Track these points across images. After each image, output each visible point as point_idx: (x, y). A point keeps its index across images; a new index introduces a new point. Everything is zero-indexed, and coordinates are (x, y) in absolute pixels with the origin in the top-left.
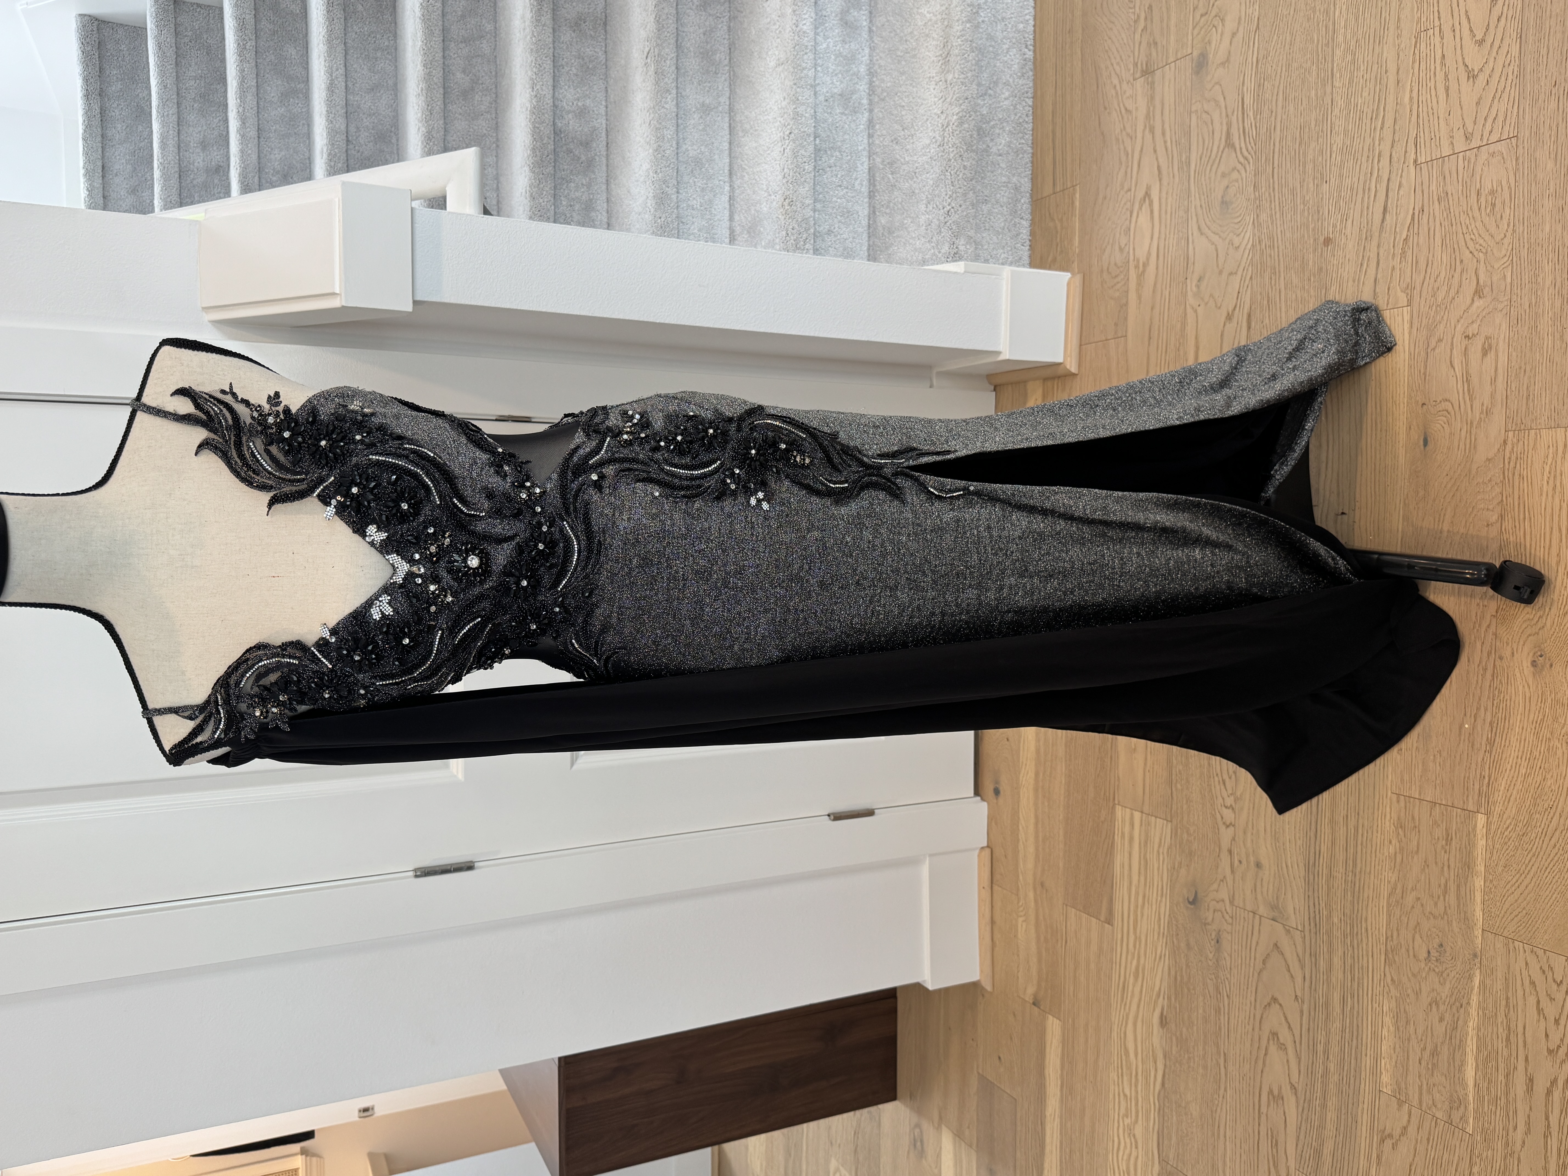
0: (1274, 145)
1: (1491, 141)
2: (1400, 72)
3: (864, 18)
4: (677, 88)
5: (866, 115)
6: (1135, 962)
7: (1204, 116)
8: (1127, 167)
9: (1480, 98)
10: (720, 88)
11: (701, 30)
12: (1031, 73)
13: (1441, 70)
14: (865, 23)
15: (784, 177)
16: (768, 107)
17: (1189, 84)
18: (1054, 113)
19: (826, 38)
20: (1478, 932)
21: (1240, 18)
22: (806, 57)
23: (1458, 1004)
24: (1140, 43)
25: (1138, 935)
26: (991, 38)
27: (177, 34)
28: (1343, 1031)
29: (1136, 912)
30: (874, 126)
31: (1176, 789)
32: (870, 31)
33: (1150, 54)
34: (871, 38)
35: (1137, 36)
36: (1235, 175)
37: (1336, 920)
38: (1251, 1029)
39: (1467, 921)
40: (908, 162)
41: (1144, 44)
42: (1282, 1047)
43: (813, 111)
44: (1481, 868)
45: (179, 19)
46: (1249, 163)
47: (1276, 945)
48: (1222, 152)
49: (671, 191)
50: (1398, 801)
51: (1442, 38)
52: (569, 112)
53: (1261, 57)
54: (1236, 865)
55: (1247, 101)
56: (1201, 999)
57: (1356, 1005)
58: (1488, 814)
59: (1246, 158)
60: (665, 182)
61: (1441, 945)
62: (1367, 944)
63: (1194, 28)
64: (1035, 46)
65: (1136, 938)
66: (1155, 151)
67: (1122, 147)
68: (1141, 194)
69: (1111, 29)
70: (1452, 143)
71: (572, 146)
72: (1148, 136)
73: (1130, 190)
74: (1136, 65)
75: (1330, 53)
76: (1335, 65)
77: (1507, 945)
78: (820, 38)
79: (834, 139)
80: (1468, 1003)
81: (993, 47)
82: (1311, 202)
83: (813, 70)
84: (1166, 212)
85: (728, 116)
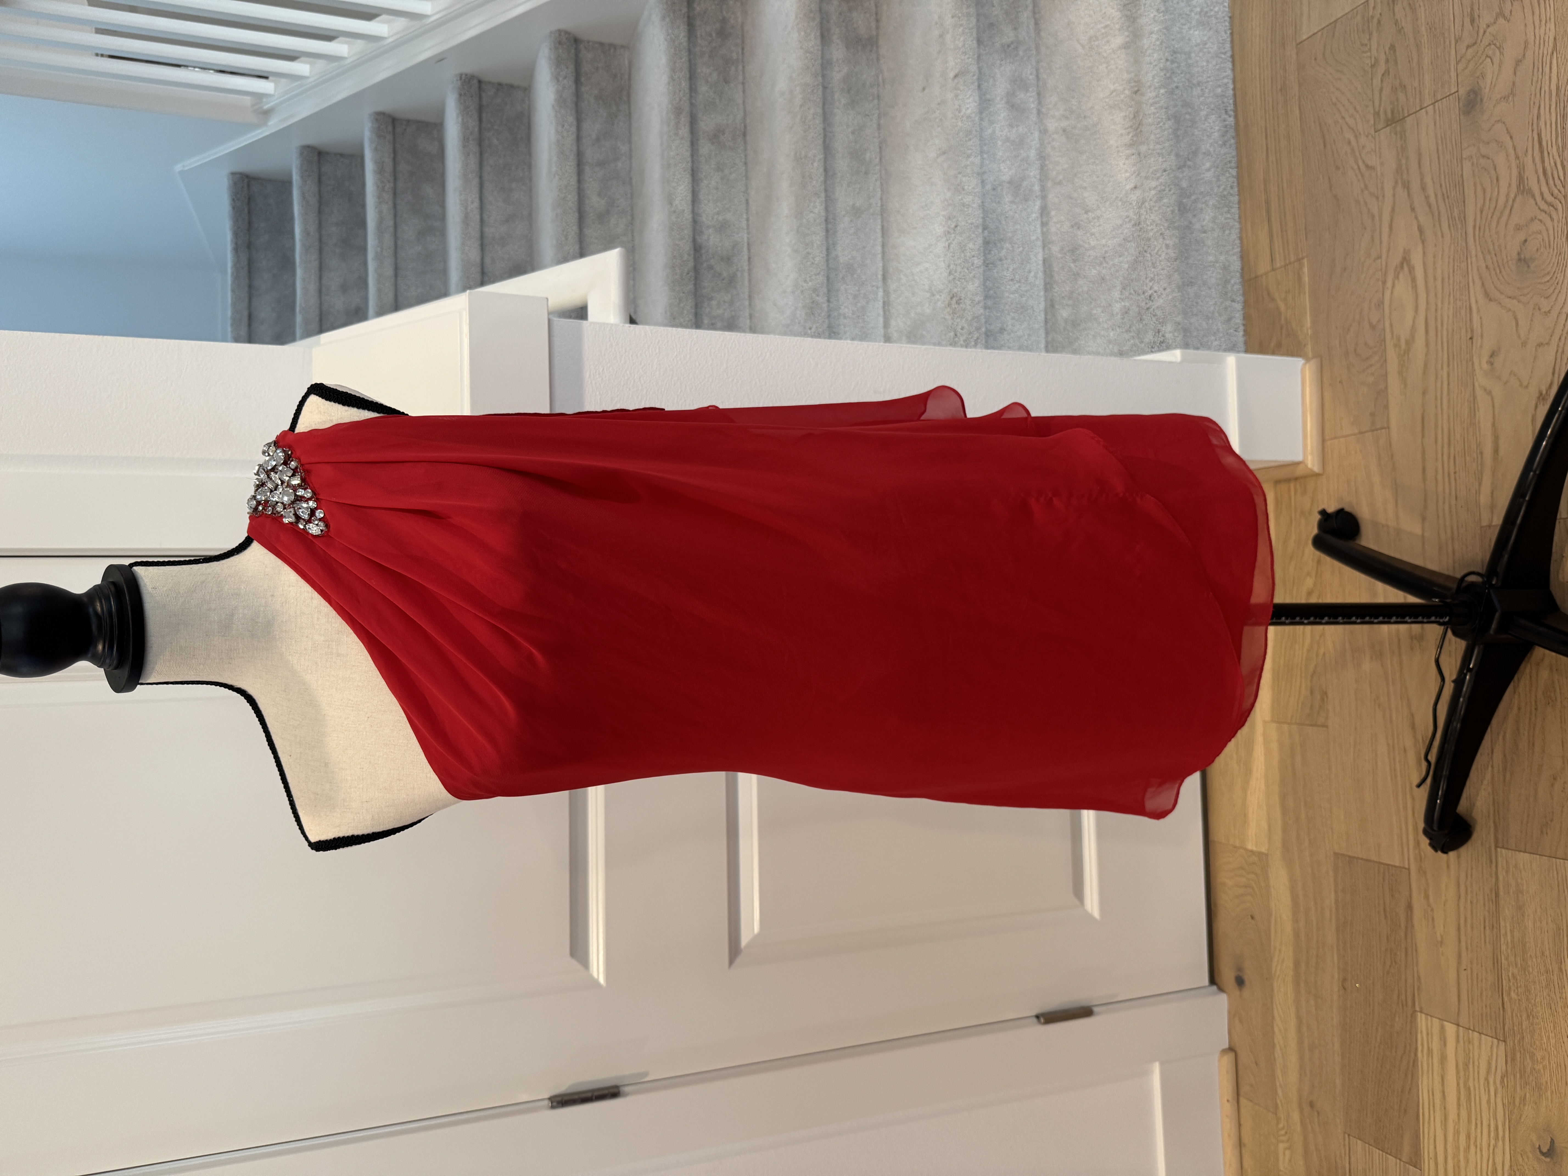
3: (1032, 99)
4: (826, 191)
5: (1038, 203)
7: (1483, 162)
8: (1374, 231)
10: (871, 188)
11: (850, 130)
12: (1233, 141)
14: (1032, 106)
15: (950, 273)
16: (927, 201)
17: (1455, 126)
18: (1266, 182)
19: (992, 123)
21: (1527, 42)
22: (970, 143)
24: (1381, 90)
26: (1186, 104)
27: (320, 182)
29: (1456, 1151)
30: (1048, 214)
31: (1510, 1000)
32: (1039, 112)
33: (1397, 100)
34: (1041, 121)
35: (1377, 82)
36: (1537, 226)
40: (1093, 248)
41: (1387, 90)
43: (980, 201)
45: (322, 170)
46: (1558, 209)
48: (1514, 202)
49: (822, 300)
52: (708, 227)
55: (1546, 137)
59: (1550, 204)
60: (815, 290)
63: (1458, 62)
64: (1235, 111)
66: (1413, 209)
67: (1364, 209)
68: (1396, 259)
69: (1339, 80)
71: (712, 262)
72: (1402, 193)
73: (1380, 257)
74: (1377, 114)
78: (985, 124)
79: (1004, 230)
83: (979, 157)
84: (1435, 279)
85: (879, 217)
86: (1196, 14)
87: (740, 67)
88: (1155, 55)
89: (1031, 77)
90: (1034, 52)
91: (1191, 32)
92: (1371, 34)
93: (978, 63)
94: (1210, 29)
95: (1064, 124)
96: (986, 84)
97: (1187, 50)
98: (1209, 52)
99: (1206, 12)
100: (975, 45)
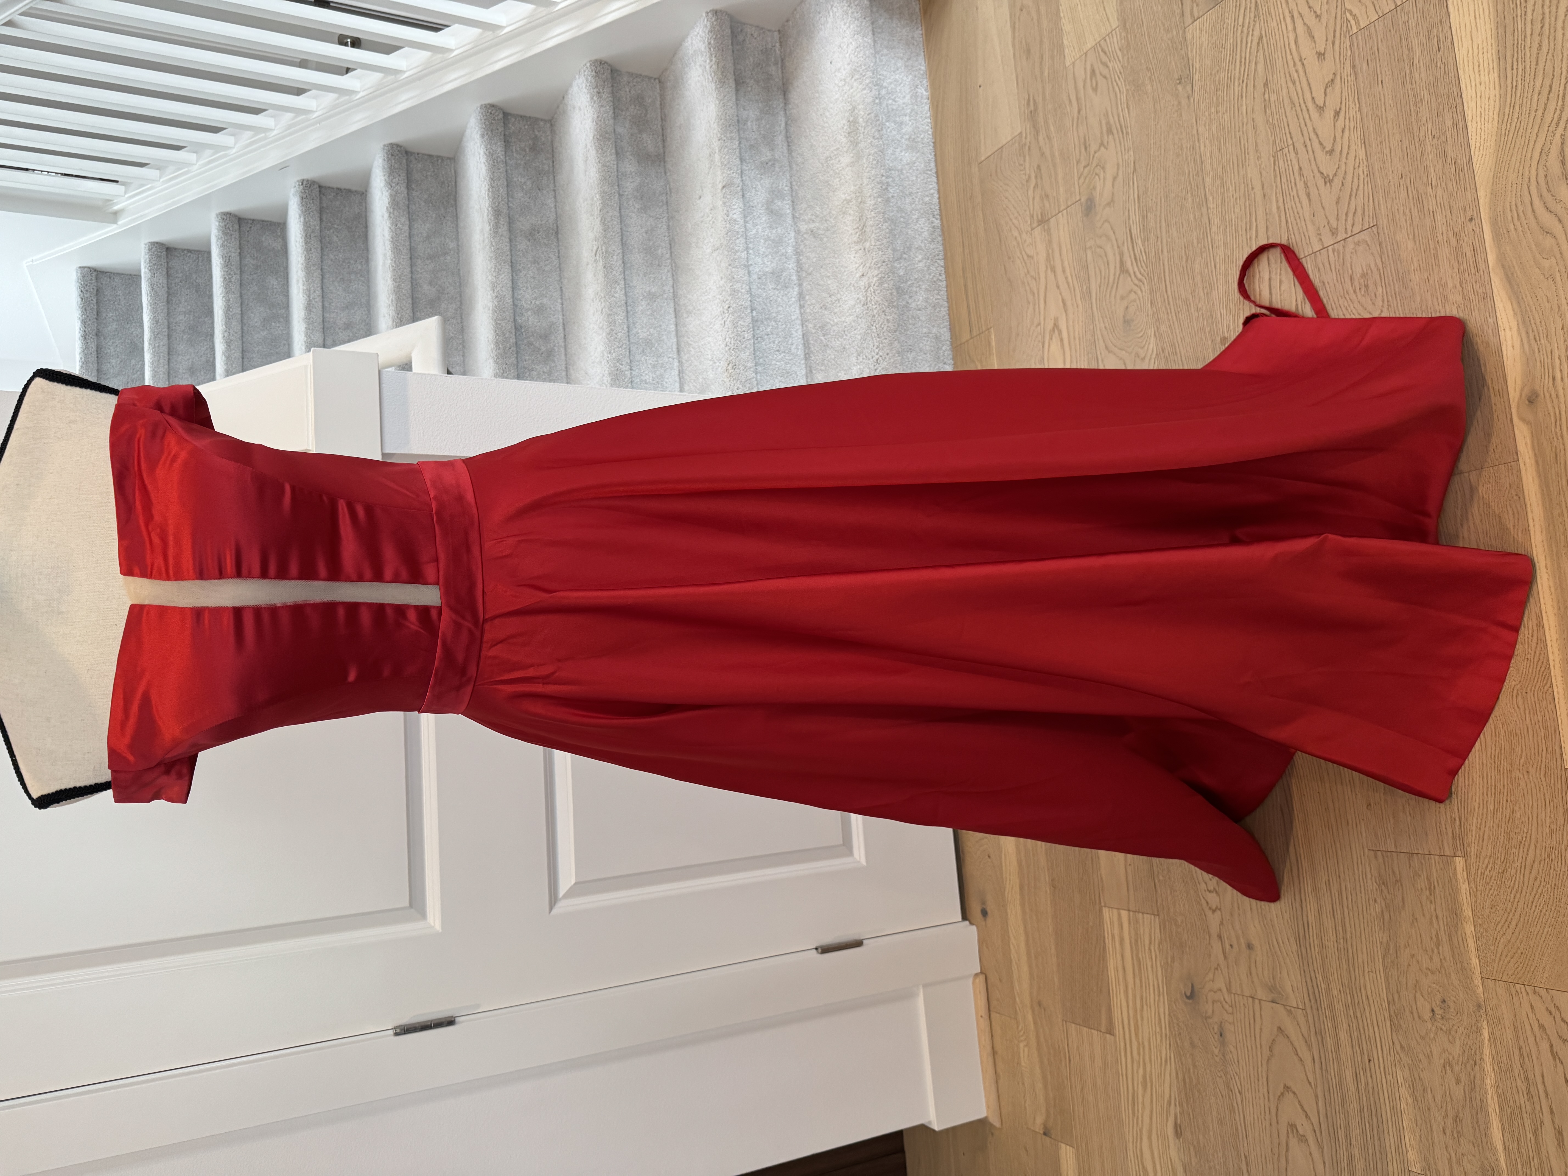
0: (1164, 265)
1: (1355, 232)
2: (1265, 188)
3: (787, 206)
4: (625, 279)
5: (796, 289)
6: (1141, 1071)
7: (1098, 250)
8: (1034, 305)
9: (1339, 198)
10: (664, 278)
11: (644, 230)
12: (940, 238)
13: (1301, 180)
14: (788, 211)
15: (726, 346)
16: (708, 288)
17: (1080, 225)
18: (964, 270)
19: (755, 225)
20: (1478, 981)
21: (1118, 165)
22: (738, 241)
23: (1471, 1062)
24: (1034, 198)
25: (1140, 1041)
26: (900, 210)
27: (168, 275)
28: (1361, 1111)
29: (1135, 1016)
30: (804, 298)
31: (1159, 881)
32: (794, 217)
33: (1044, 206)
34: (795, 223)
35: (1030, 192)
36: (1133, 296)
37: (1335, 992)
38: (1268, 1126)
39: (1464, 970)
40: (837, 324)
41: (1037, 199)
42: (1302, 1139)
43: (748, 287)
44: (1468, 913)
45: (170, 264)
46: (1143, 284)
47: (1279, 1028)
48: (1118, 278)
50: (1376, 857)
51: (1297, 154)
52: (527, 310)
53: (1141, 193)
54: (1227, 950)
55: (1134, 231)
56: (1213, 1100)
57: (1370, 1080)
58: (1465, 856)
59: (1140, 280)
60: (618, 360)
61: (1444, 1001)
62: (1370, 1013)
63: (1079, 178)
64: (941, 215)
65: (1139, 1044)
66: (1058, 287)
67: (1027, 288)
68: (1050, 325)
69: (1007, 190)
70: (1321, 240)
71: (532, 339)
72: (1051, 275)
73: (1039, 324)
74: (1032, 216)
75: (1201, 181)
76: (1207, 190)
77: (1509, 990)
78: (749, 225)
79: (769, 311)
80: (1482, 1059)
81: (904, 217)
82: (1204, 309)
83: (746, 252)
84: (1075, 338)
85: (672, 301)
86: (906, 140)
87: (551, 177)
88: (873, 172)
89: (786, 188)
90: (788, 168)
91: (903, 154)
92: (1025, 157)
93: (742, 177)
94: (918, 151)
95: (812, 226)
96: (749, 194)
97: (900, 167)
98: (917, 170)
99: (914, 139)
100: (738, 162)
